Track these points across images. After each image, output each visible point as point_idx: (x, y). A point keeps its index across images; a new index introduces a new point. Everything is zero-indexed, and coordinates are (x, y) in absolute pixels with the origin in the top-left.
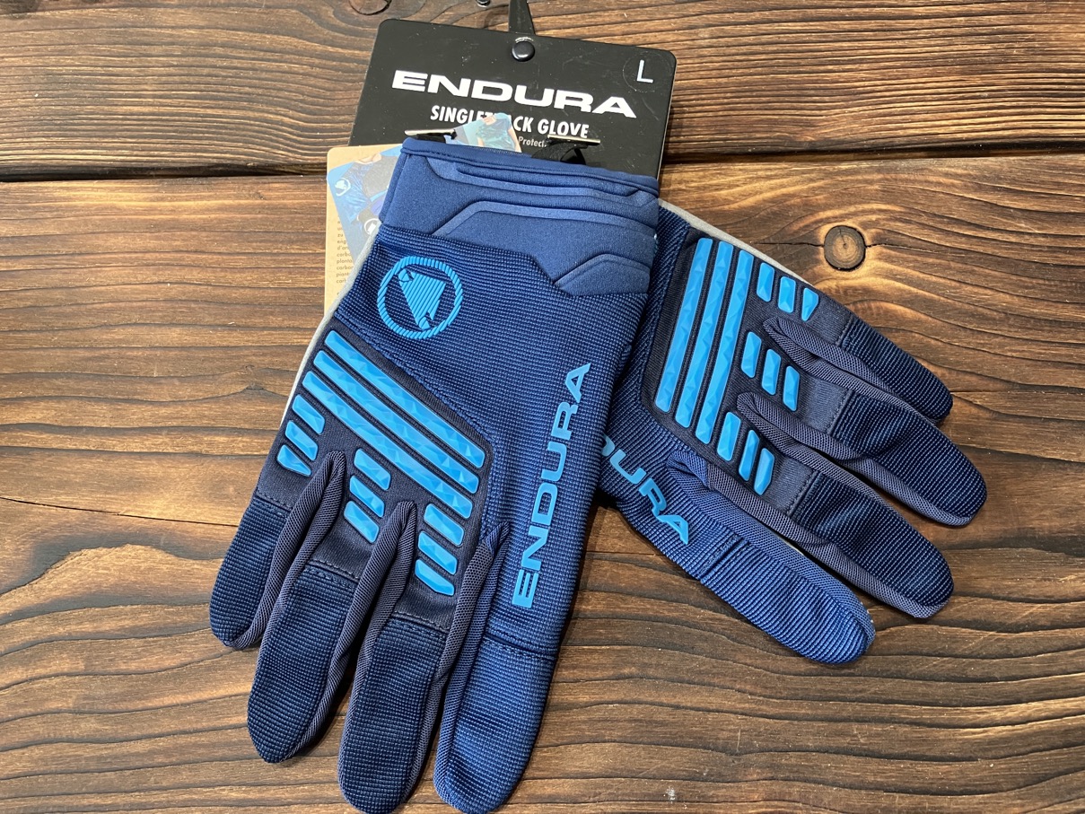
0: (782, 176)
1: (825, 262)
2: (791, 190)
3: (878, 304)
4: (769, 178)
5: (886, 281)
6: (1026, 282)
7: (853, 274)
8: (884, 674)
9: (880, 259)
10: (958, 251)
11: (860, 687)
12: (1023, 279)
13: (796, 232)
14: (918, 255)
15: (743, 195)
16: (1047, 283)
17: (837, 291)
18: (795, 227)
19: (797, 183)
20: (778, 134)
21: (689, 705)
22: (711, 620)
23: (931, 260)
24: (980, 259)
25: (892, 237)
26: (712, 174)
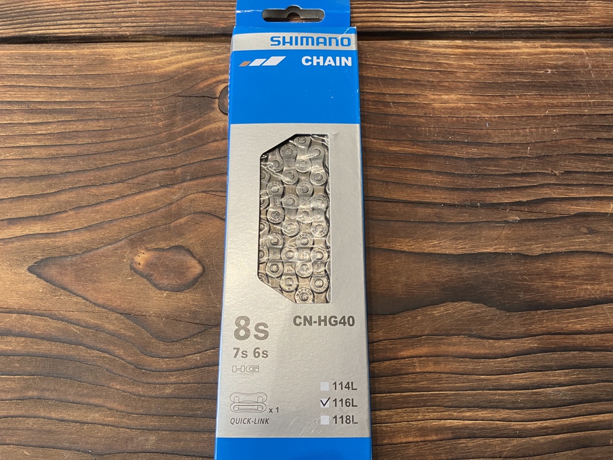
0: (198, 51)
1: (218, 109)
2: (202, 60)
4: (189, 52)
13: (201, 89)
15: (168, 64)
17: (224, 129)
18: (201, 86)
19: (208, 56)
20: (201, 22)
21: (71, 418)
22: (97, 357)
26: (149, 49)
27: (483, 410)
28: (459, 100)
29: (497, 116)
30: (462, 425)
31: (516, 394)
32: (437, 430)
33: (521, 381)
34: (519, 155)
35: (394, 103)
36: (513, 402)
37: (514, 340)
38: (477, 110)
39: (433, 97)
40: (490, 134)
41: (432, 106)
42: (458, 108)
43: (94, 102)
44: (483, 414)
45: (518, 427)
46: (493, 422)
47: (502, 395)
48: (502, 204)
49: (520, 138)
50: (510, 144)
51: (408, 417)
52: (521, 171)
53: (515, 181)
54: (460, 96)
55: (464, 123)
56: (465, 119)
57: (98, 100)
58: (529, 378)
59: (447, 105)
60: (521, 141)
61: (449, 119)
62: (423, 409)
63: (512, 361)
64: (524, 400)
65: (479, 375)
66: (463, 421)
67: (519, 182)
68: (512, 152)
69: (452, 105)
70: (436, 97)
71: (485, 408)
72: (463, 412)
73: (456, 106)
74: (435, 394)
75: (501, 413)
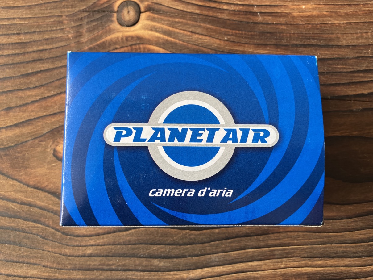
1: (116, 22)
3: (145, 46)
5: (150, 32)
6: (229, 32)
7: (132, 28)
8: (125, 255)
9: (148, 20)
10: (193, 14)
11: (111, 263)
12: (227, 30)
13: (102, 5)
14: (171, 17)
16: (240, 32)
17: (122, 39)
18: (102, 2)
21: (16, 274)
22: (32, 227)
23: (177, 20)
24: (205, 19)
25: (157, 7)
27: (331, 259)
28: (314, 9)
29: (345, 22)
30: (315, 271)
31: (356, 246)
32: (296, 275)
33: (361, 237)
34: (362, 55)
35: (261, 13)
36: (354, 252)
37: (355, 205)
38: (329, 17)
39: (292, 7)
40: (339, 38)
41: (292, 14)
42: (313, 17)
43: (14, 19)
44: (330, 262)
45: (357, 270)
46: (339, 268)
47: (346, 247)
48: (348, 96)
49: (364, 41)
50: (355, 46)
51: (274, 265)
52: (364, 68)
53: (359, 76)
54: (315, 6)
55: (318, 29)
56: (319, 26)
57: (18, 16)
58: (366, 234)
59: (304, 13)
60: (364, 43)
61: (306, 26)
62: (285, 259)
63: (354, 221)
64: (362, 251)
65: (328, 233)
66: (315, 268)
67: (362, 77)
68: (357, 53)
69: (308, 14)
70: (295, 7)
71: (333, 258)
72: (316, 261)
73: (312, 14)
74: (295, 248)
75: (345, 261)
